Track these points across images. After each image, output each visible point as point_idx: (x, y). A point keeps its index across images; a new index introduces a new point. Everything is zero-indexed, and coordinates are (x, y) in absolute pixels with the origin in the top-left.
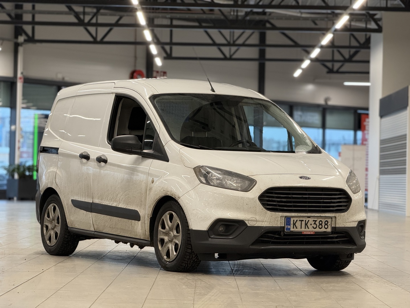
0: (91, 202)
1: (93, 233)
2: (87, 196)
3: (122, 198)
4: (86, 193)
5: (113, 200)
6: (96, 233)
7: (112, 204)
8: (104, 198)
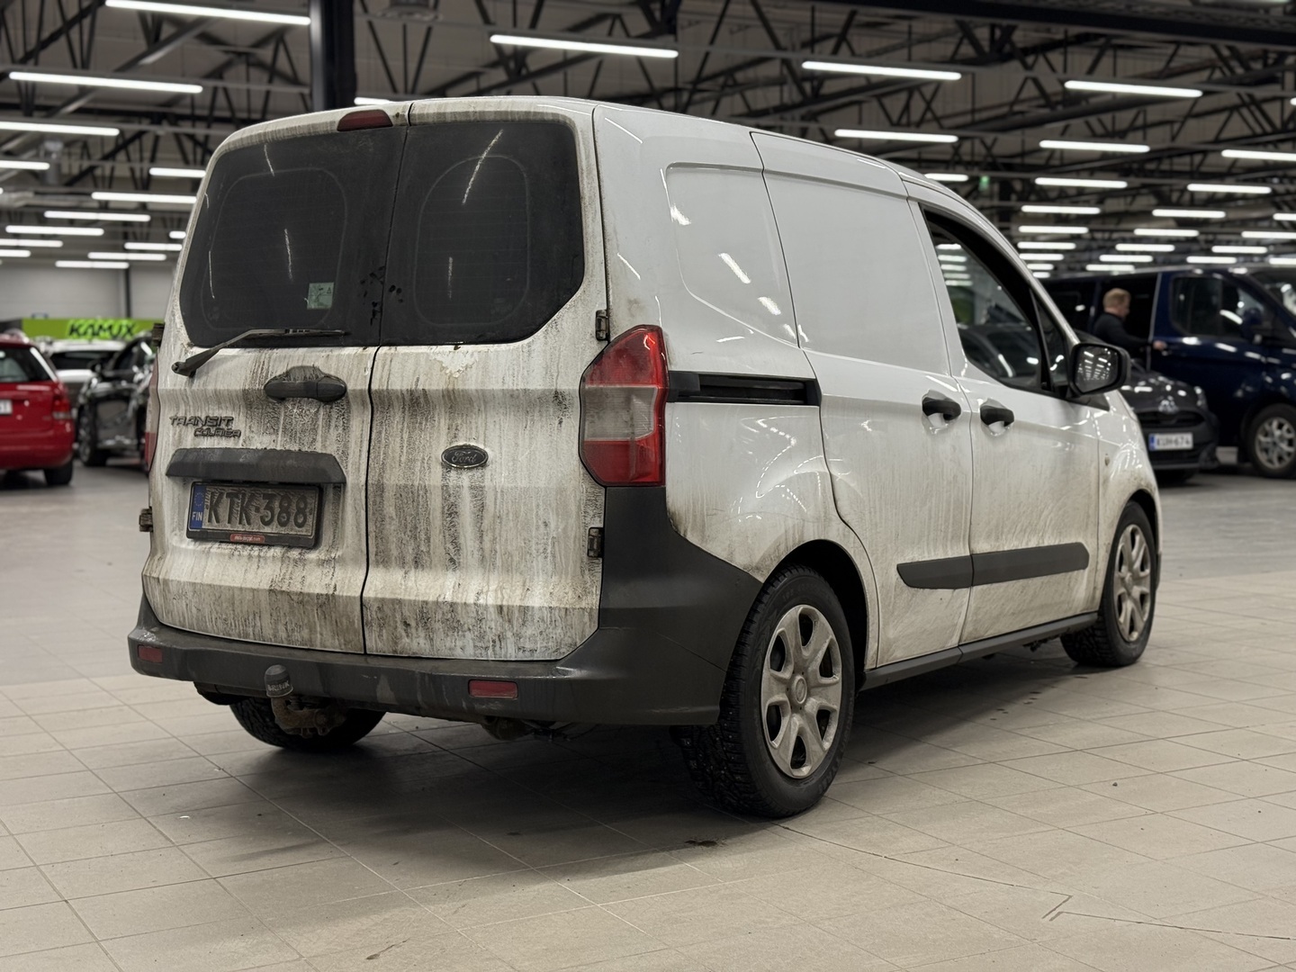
0: (968, 554)
1: (957, 652)
2: (952, 538)
3: (1051, 520)
4: (950, 530)
5: (1028, 530)
6: (966, 650)
7: (1027, 544)
8: (1005, 530)
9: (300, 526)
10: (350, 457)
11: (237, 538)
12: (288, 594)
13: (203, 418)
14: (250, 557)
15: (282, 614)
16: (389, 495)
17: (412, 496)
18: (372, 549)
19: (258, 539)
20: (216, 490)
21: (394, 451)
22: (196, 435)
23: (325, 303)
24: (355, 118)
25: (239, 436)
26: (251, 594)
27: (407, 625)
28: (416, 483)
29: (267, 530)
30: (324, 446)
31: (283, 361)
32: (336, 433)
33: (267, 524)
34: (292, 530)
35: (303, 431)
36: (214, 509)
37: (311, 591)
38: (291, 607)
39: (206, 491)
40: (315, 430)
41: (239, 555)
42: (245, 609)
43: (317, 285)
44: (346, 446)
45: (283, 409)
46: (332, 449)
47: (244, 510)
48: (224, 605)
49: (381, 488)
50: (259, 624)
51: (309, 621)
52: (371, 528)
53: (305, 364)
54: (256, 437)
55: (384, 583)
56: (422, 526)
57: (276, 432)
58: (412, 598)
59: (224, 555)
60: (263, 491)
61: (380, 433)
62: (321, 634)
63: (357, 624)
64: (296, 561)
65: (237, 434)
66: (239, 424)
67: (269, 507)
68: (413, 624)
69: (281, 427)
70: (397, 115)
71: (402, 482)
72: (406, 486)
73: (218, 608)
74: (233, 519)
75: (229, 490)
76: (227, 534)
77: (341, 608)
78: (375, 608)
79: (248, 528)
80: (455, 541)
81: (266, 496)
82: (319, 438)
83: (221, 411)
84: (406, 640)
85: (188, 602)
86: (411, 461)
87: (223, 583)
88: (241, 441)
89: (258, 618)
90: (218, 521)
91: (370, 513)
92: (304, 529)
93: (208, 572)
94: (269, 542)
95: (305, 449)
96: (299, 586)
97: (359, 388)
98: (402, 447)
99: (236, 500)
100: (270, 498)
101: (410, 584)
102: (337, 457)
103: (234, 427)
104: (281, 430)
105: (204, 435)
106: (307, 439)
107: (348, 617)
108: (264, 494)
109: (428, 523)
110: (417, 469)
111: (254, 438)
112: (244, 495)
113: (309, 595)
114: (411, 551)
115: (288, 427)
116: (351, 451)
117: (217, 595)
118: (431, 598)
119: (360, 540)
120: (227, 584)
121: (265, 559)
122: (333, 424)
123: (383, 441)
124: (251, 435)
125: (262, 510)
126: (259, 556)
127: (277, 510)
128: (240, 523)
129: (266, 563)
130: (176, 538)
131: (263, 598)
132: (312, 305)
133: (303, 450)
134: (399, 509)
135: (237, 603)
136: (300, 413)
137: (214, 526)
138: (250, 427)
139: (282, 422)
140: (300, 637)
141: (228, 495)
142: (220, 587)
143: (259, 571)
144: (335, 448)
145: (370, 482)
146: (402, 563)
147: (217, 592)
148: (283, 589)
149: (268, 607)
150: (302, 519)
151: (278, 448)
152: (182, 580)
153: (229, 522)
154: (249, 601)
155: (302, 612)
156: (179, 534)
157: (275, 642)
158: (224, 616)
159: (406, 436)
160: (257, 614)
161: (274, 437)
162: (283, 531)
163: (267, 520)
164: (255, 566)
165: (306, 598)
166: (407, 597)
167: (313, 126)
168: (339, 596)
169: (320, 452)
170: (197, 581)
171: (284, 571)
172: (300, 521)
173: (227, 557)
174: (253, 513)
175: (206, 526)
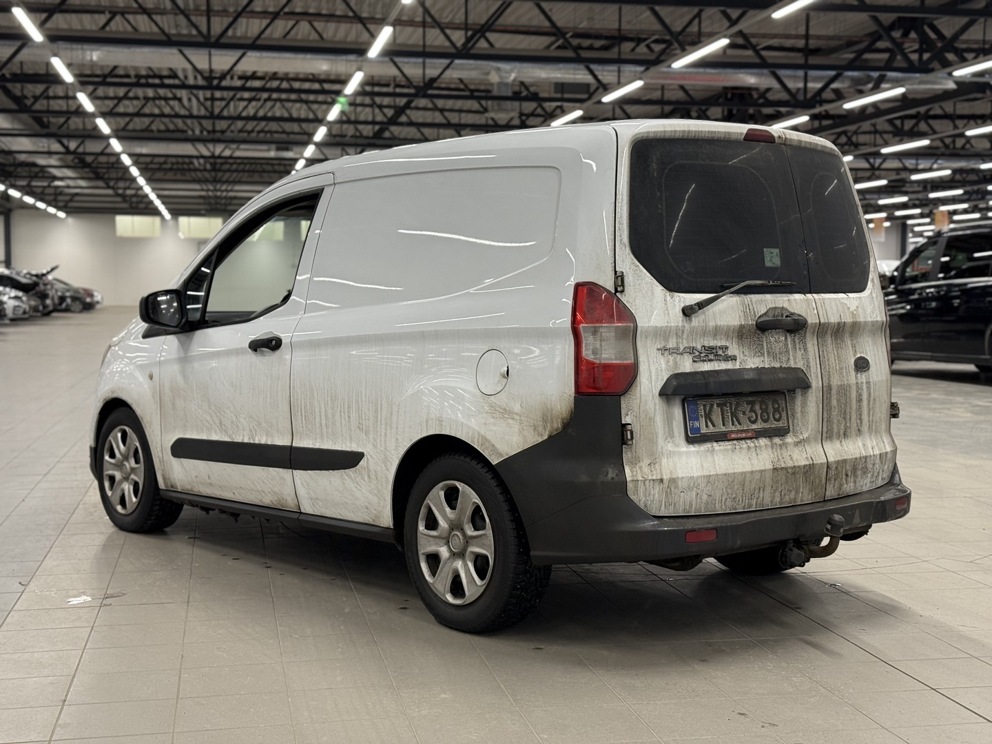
9: (778, 420)
10: (812, 369)
11: (733, 436)
12: (786, 469)
13: (699, 347)
14: (749, 448)
15: (780, 484)
16: (834, 392)
17: (844, 390)
18: (825, 430)
19: (750, 434)
20: (708, 402)
21: (832, 363)
22: (694, 361)
23: (776, 263)
24: (756, 133)
25: (736, 360)
26: (760, 475)
27: (847, 475)
28: (846, 383)
29: (754, 426)
30: (795, 363)
31: (764, 303)
32: (801, 353)
33: (754, 422)
34: (775, 425)
35: (780, 353)
36: (708, 417)
37: (800, 464)
38: (787, 478)
39: (698, 404)
40: (787, 351)
41: (741, 448)
42: (753, 487)
43: (769, 249)
44: (808, 362)
45: (764, 338)
46: (800, 365)
47: (734, 415)
48: (736, 487)
49: (830, 387)
50: (761, 496)
51: (796, 486)
52: (825, 415)
53: (777, 306)
54: (749, 359)
55: (834, 451)
56: (848, 411)
57: (763, 355)
58: (851, 457)
59: (728, 450)
60: (744, 399)
61: (823, 351)
62: (802, 493)
63: (824, 480)
64: (780, 445)
65: (734, 358)
66: (734, 350)
67: (752, 410)
68: (850, 474)
69: (765, 351)
70: (779, 137)
71: (839, 383)
72: (841, 385)
73: (729, 491)
74: (726, 422)
75: (718, 401)
76: (724, 434)
77: (816, 473)
78: (834, 468)
79: (739, 427)
80: (861, 419)
81: (748, 403)
82: (791, 358)
83: (716, 342)
84: (845, 486)
85: (699, 491)
86: (841, 368)
87: (736, 471)
88: (738, 363)
89: (761, 492)
90: (714, 426)
91: (825, 405)
92: (781, 422)
93: (719, 465)
94: (758, 435)
95: (784, 365)
96: (791, 462)
97: (814, 322)
98: (835, 360)
99: (725, 408)
100: (752, 403)
101: (846, 449)
102: (804, 369)
103: (730, 353)
104: (766, 353)
105: (704, 361)
106: (784, 359)
107: (820, 477)
108: (746, 401)
109: (851, 408)
110: (845, 374)
111: (748, 360)
112: (731, 404)
113: (799, 467)
114: (843, 427)
115: (770, 350)
116: (811, 365)
117: (731, 480)
118: (858, 456)
119: (819, 425)
120: (740, 471)
121: (760, 447)
122: (797, 347)
123: (826, 357)
124: (745, 358)
125: (747, 412)
126: (756, 446)
127: (759, 412)
128: (733, 424)
129: (761, 451)
130: (670, 445)
131: (767, 476)
132: (768, 264)
133: (783, 366)
134: (838, 401)
135: (747, 483)
136: (776, 340)
137: (711, 429)
138: (743, 352)
139: (765, 347)
140: (788, 499)
141: (718, 405)
142: (734, 473)
143: (759, 457)
144: (802, 363)
145: (824, 384)
146: (839, 437)
147: (730, 480)
148: (783, 466)
149: (770, 481)
150: (778, 415)
151: (766, 366)
152: (695, 475)
153: (724, 425)
154: (757, 479)
155: (793, 480)
156: (671, 441)
157: (771, 506)
158: (734, 496)
159: (835, 352)
160: (762, 488)
161: (762, 359)
162: (767, 426)
163: (752, 419)
164: (754, 454)
165: (797, 470)
166: (849, 457)
167: (729, 133)
168: (816, 464)
169: (793, 367)
170: (711, 474)
171: (776, 454)
172: (777, 416)
173: (730, 451)
174: (741, 415)
175: (704, 430)
